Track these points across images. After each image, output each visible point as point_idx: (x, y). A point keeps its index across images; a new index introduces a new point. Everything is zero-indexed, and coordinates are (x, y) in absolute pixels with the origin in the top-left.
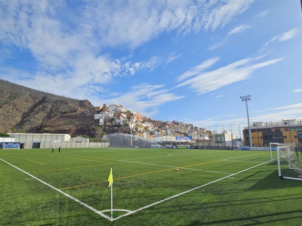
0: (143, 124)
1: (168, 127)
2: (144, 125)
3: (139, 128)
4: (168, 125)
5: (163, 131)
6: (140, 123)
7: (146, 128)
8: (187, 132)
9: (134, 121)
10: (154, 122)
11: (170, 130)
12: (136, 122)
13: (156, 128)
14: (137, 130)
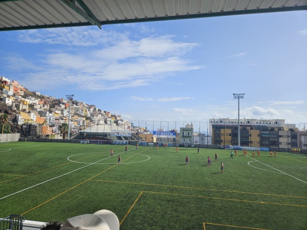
0: (26, 100)
1: (64, 106)
2: (29, 101)
3: (21, 105)
4: (63, 104)
5: (57, 112)
6: (20, 97)
7: (31, 106)
8: (89, 115)
9: (11, 93)
10: (42, 98)
11: (67, 110)
12: (14, 95)
13: (46, 107)
14: (18, 108)
